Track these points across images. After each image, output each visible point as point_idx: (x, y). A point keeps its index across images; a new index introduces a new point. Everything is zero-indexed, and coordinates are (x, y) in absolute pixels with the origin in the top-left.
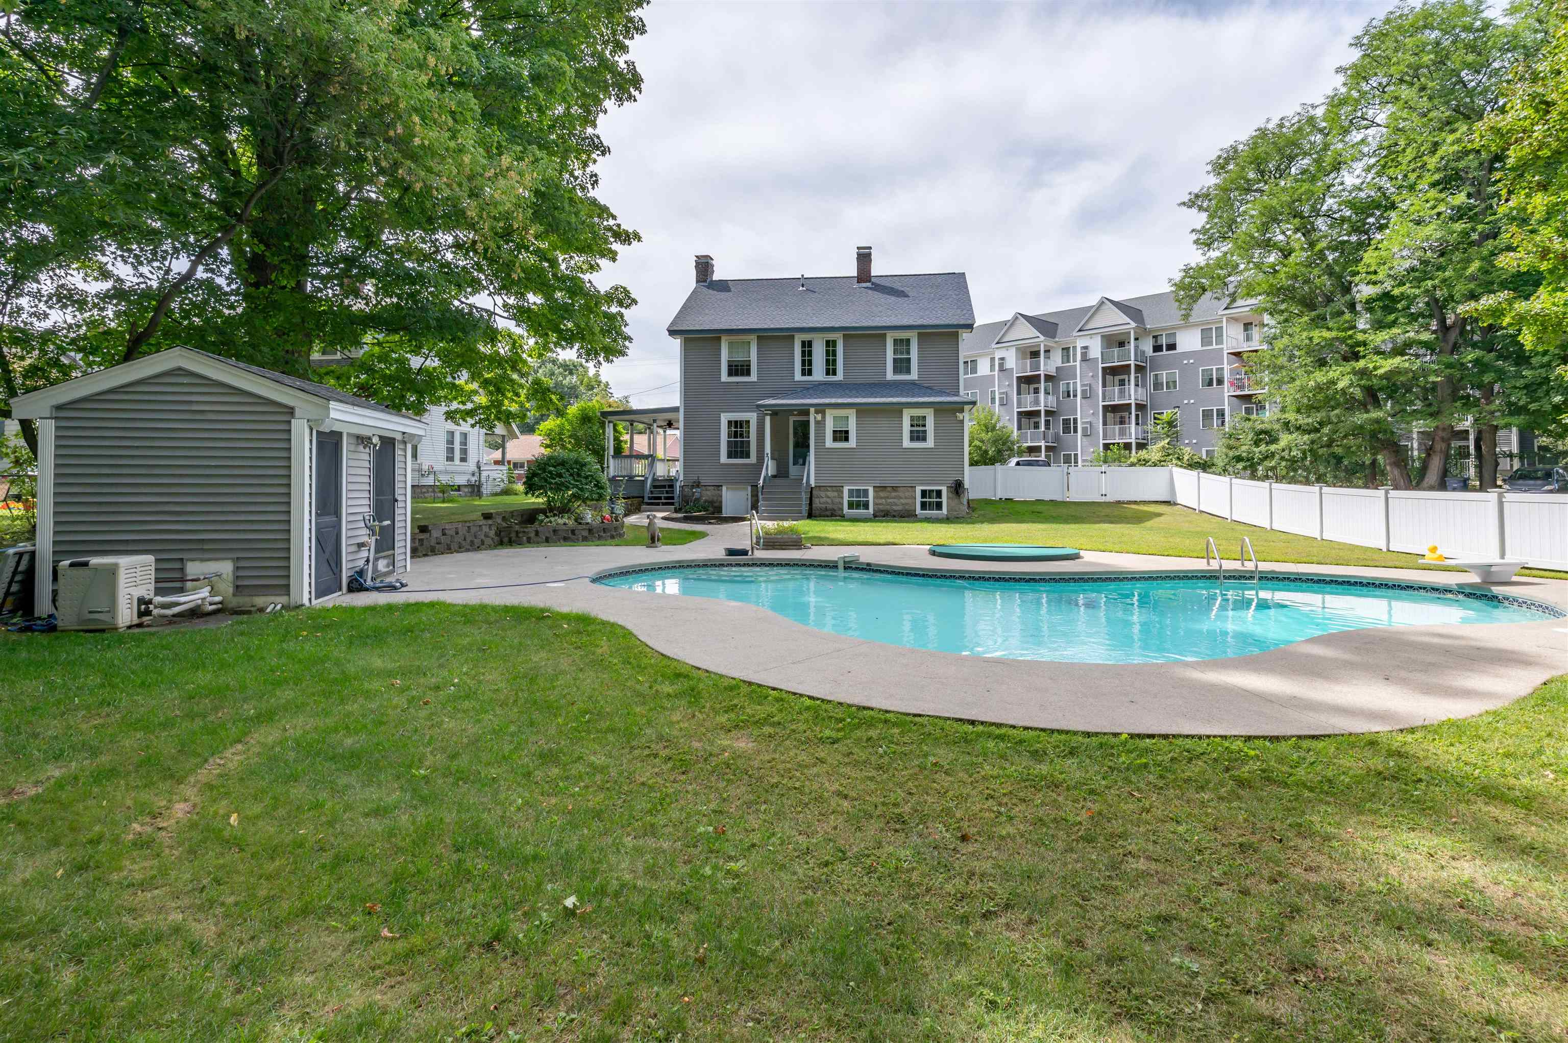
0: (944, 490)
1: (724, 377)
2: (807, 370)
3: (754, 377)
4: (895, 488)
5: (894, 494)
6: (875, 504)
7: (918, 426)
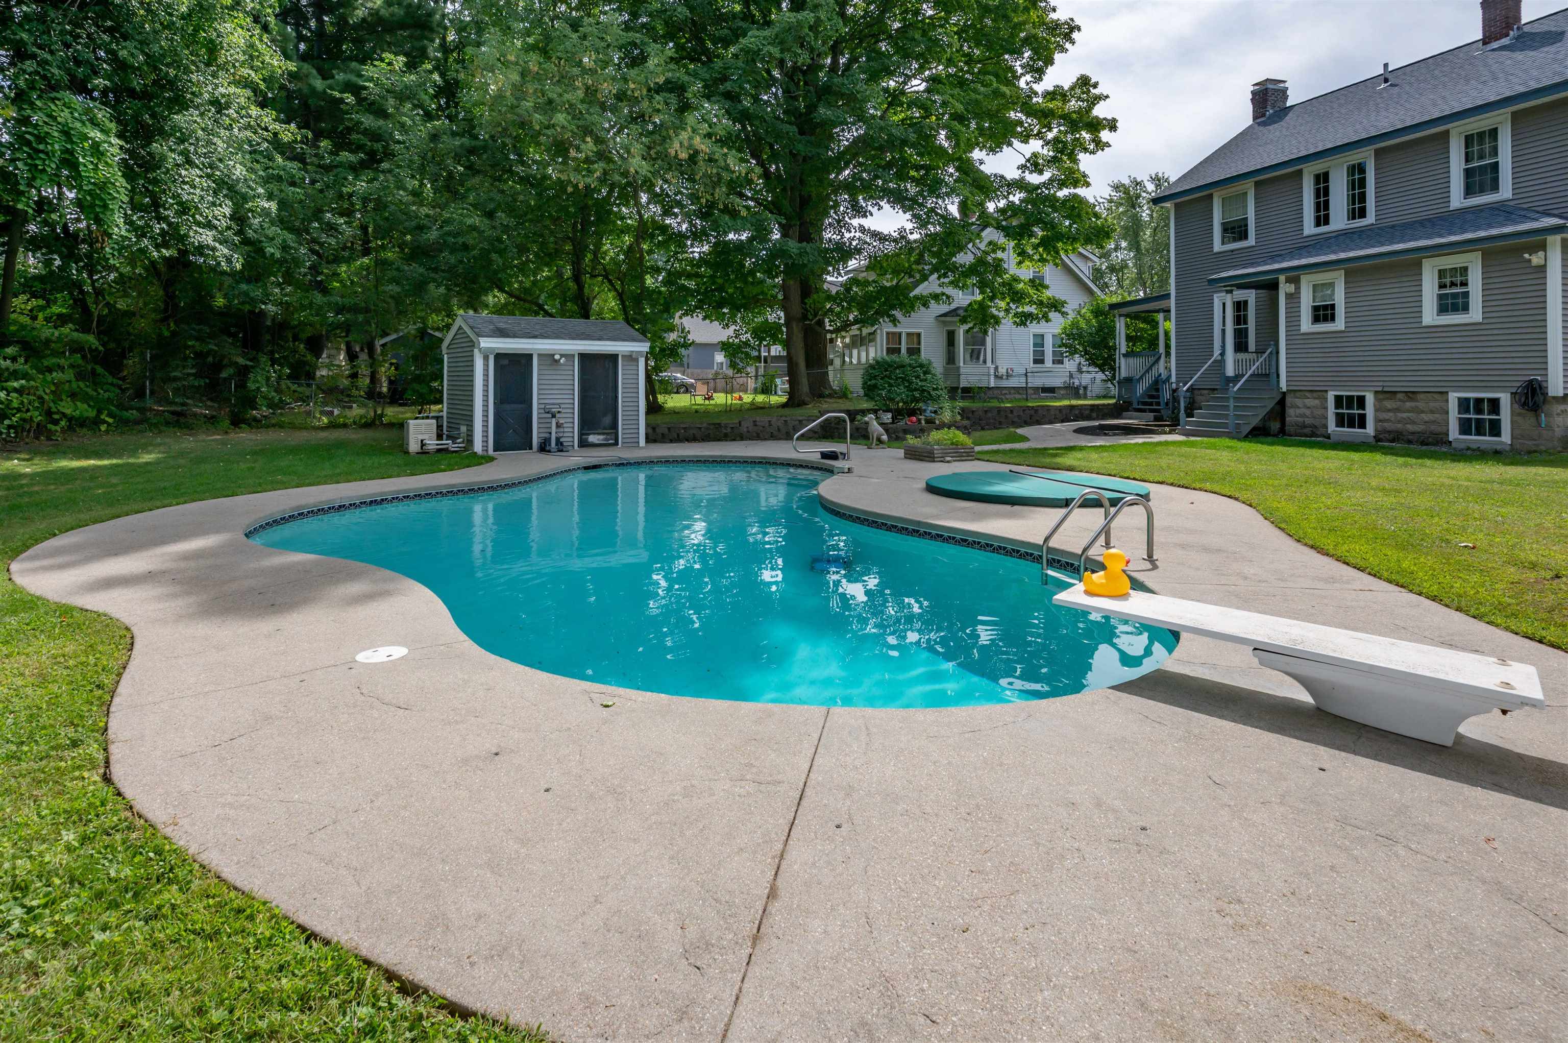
0: (1505, 399)
1: (1217, 247)
2: (1322, 219)
3: (1251, 241)
4: (1411, 395)
5: (1408, 404)
6: (1377, 420)
7: (1453, 284)
